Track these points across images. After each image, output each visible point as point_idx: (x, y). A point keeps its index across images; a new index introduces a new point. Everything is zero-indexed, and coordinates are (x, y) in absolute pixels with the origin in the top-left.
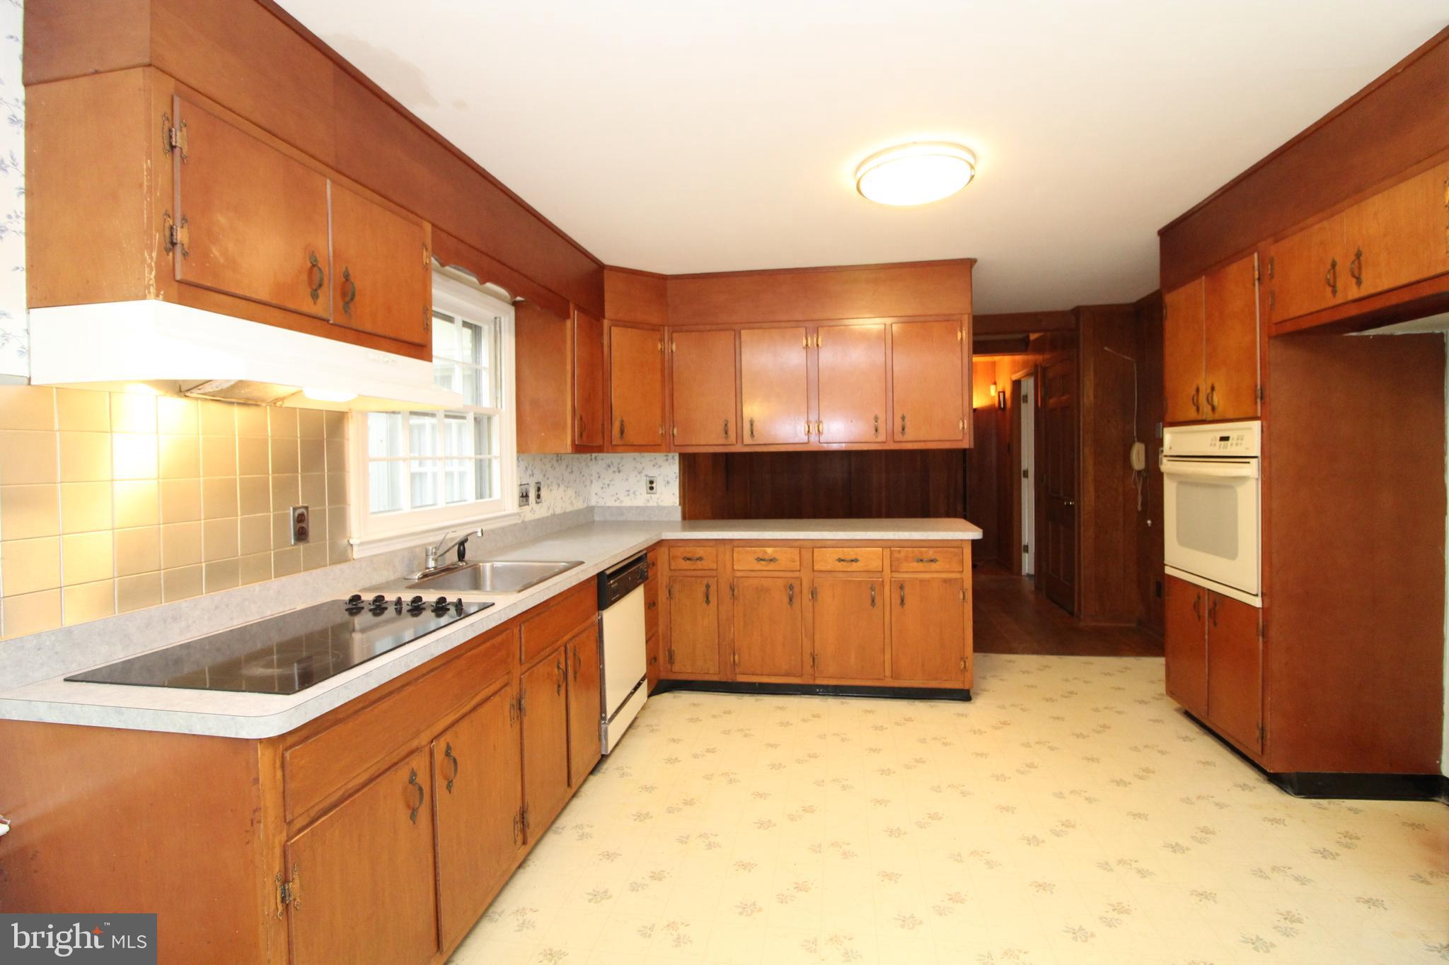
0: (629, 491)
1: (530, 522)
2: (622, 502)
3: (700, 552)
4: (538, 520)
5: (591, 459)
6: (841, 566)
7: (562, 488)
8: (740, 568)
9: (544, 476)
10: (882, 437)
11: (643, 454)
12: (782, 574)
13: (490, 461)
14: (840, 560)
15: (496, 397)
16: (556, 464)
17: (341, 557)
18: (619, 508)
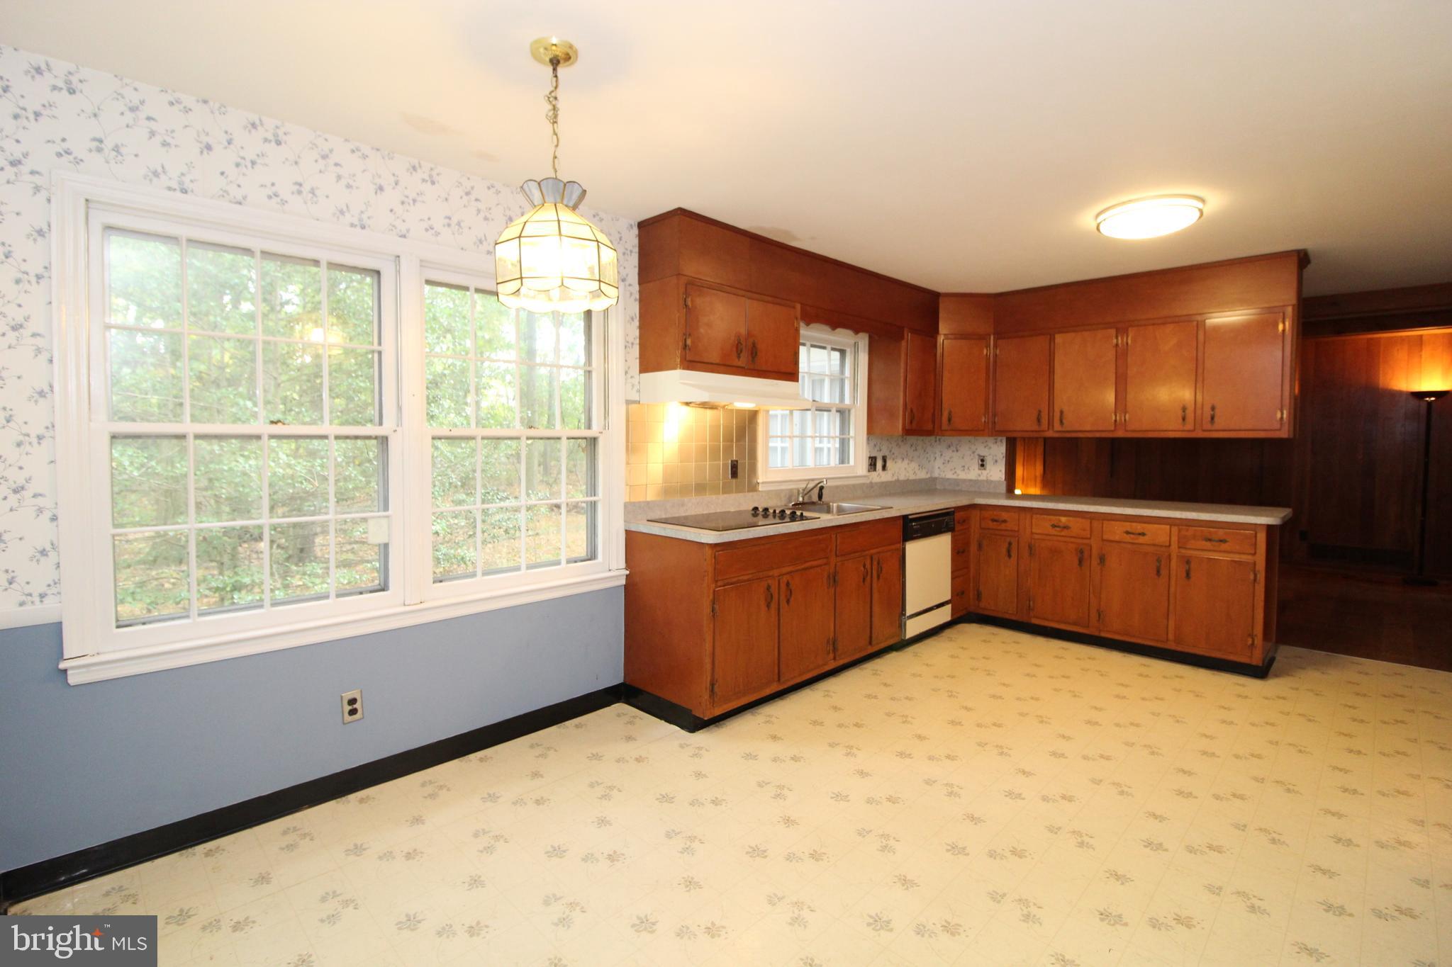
0: (964, 466)
1: (876, 483)
2: (958, 475)
3: (1004, 515)
4: (883, 483)
5: (936, 441)
6: (1128, 538)
7: (906, 461)
8: (1038, 531)
9: (890, 451)
10: (1189, 426)
11: (976, 438)
12: (1073, 540)
13: (849, 439)
14: (1128, 533)
15: (854, 398)
16: (900, 443)
17: (753, 488)
18: (956, 480)
